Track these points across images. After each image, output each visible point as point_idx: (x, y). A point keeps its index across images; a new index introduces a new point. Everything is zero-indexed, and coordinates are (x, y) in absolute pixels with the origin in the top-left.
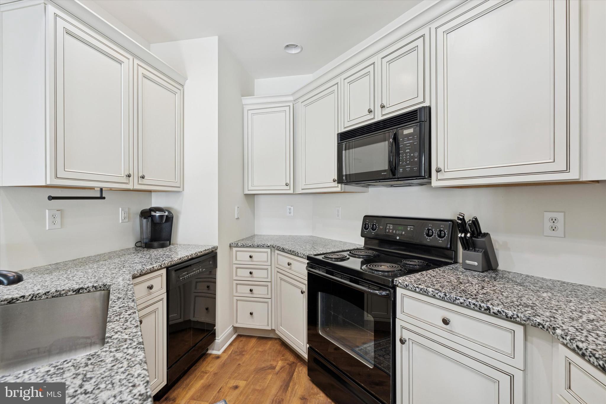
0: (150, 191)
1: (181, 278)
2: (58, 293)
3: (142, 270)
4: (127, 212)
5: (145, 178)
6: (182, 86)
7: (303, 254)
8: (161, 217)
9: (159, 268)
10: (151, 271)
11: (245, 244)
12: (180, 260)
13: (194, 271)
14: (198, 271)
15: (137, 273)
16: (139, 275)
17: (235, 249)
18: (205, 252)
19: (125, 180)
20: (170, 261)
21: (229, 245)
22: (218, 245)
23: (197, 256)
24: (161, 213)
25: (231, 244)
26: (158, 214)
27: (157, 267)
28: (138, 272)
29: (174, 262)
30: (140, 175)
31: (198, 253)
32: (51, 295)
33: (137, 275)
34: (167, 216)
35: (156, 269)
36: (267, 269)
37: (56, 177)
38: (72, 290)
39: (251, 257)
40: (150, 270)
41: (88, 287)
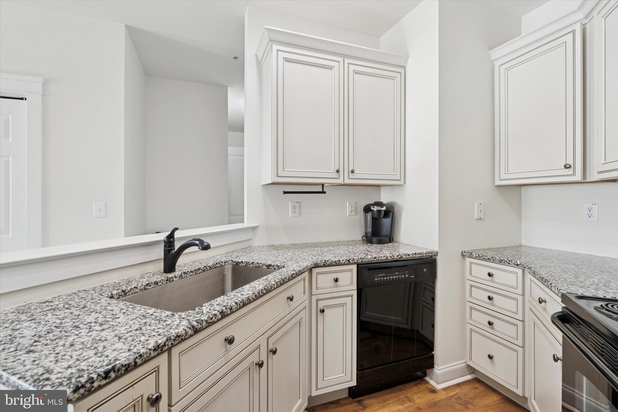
0: (378, 186)
1: (376, 279)
2: (258, 265)
3: (326, 261)
4: (354, 205)
5: (355, 173)
6: (404, 67)
7: (558, 289)
8: (379, 211)
9: (346, 263)
10: (336, 264)
11: (481, 255)
12: (375, 259)
13: (396, 275)
14: (403, 276)
15: (320, 263)
16: (322, 265)
17: (468, 260)
18: (415, 256)
19: (335, 175)
20: (361, 258)
21: (461, 253)
22: (438, 250)
23: (400, 259)
24: (378, 207)
25: (463, 252)
26: (375, 209)
27: (344, 261)
28: (322, 262)
29: (367, 260)
30: (351, 169)
31: (402, 255)
32: (255, 265)
33: (321, 265)
34: (385, 211)
35: (343, 262)
36: (516, 300)
37: (278, 176)
38: (265, 265)
39: (490, 275)
40: (335, 262)
41: (274, 265)
